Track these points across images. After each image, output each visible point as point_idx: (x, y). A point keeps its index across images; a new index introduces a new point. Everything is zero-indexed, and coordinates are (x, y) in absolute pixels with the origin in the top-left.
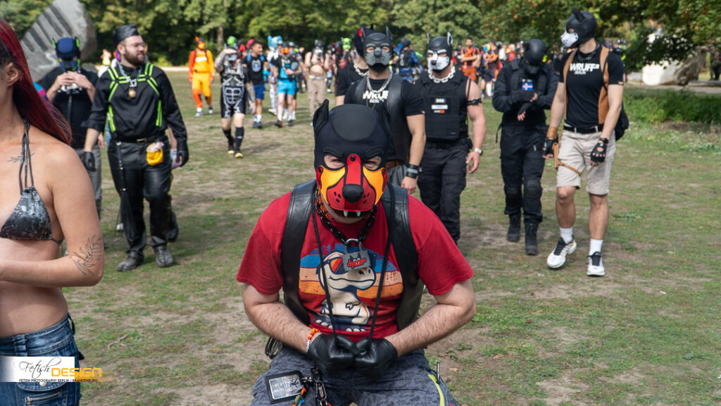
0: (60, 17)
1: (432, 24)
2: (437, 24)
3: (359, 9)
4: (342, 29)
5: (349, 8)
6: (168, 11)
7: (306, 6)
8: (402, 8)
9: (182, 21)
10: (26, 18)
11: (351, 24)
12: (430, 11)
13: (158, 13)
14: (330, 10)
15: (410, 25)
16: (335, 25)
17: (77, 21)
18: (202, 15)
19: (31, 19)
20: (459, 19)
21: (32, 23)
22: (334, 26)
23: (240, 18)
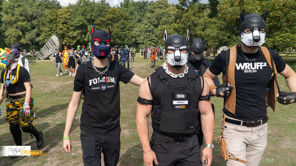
0: (53, 41)
2: (147, 42)
3: (128, 38)
4: (124, 43)
5: (126, 38)
6: (80, 39)
7: (115, 38)
8: (139, 38)
9: (83, 41)
10: (44, 41)
11: (126, 42)
12: (146, 39)
13: (77, 39)
14: (121, 39)
15: (141, 42)
16: (122, 42)
17: (57, 42)
18: (89, 40)
20: (153, 41)
21: (45, 43)
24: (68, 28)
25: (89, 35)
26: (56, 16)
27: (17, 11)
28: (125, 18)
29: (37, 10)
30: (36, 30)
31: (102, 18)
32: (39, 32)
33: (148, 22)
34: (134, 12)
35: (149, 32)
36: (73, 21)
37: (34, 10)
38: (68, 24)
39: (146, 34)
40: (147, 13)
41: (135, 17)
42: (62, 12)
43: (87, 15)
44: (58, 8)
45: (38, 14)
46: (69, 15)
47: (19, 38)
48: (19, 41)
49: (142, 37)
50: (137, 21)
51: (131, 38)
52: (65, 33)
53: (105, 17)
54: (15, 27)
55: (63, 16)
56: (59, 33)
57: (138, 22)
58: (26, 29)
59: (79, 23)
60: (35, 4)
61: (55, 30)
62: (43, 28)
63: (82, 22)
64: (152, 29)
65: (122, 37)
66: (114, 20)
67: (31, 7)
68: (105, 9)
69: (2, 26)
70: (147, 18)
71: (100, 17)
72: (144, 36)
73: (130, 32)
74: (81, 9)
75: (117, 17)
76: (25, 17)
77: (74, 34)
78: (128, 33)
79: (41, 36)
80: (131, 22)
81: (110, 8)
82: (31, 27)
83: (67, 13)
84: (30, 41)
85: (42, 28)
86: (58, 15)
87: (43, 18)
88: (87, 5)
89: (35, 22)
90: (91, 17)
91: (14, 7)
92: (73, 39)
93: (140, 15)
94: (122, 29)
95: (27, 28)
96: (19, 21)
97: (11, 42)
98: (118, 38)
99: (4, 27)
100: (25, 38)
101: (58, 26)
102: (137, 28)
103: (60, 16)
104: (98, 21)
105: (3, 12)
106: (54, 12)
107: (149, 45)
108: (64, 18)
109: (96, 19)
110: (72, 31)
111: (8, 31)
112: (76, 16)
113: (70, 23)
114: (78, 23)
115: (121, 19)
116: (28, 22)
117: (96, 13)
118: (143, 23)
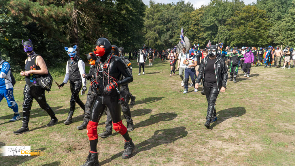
1: (286, 42)
2: (288, 42)
3: (263, 38)
4: (257, 44)
5: (260, 38)
8: (276, 38)
10: (176, 42)
11: (260, 42)
12: (286, 38)
13: (207, 40)
14: (254, 39)
15: (279, 43)
17: (188, 43)
18: (218, 41)
19: (177, 43)
21: (177, 44)
22: (255, 43)
23: (228, 41)
24: (199, 30)
25: (219, 36)
26: (189, 18)
27: (156, 16)
28: (261, 16)
29: (173, 14)
30: (170, 32)
31: (235, 18)
32: (173, 34)
33: (291, 19)
34: (273, 8)
35: (291, 31)
36: (204, 22)
37: (170, 14)
38: (199, 25)
39: (287, 34)
40: (291, 9)
41: (274, 15)
42: (194, 13)
43: (218, 15)
44: (191, 10)
45: (173, 17)
46: (201, 17)
47: (156, 39)
48: (156, 42)
49: (280, 37)
50: (276, 18)
51: (267, 38)
52: (196, 34)
53: (237, 16)
54: (153, 30)
55: (195, 18)
56: (190, 34)
57: (277, 20)
58: (162, 32)
60: (171, 8)
61: (187, 32)
62: (177, 30)
63: (213, 23)
65: (255, 37)
66: (248, 19)
67: (168, 11)
68: (238, 8)
69: (143, 29)
70: (289, 14)
71: (232, 17)
72: (284, 35)
73: (266, 32)
74: (214, 9)
75: (252, 16)
76: (163, 21)
77: (204, 35)
78: (263, 33)
79: (174, 38)
80: (269, 20)
81: (244, 6)
82: (166, 30)
83: (199, 15)
84: (164, 42)
85: (175, 30)
86: (190, 18)
87: (177, 21)
88: (220, 5)
89: (170, 25)
90: (223, 17)
91: (154, 13)
92: (202, 40)
93: (280, 12)
94: (256, 28)
95: (163, 30)
96: (157, 25)
97: (149, 44)
98: (251, 38)
99: (145, 30)
100: (160, 40)
101: (189, 28)
102: (275, 26)
103: (193, 18)
104: (229, 21)
105: (146, 17)
106: (187, 15)
107: (290, 45)
108: (196, 20)
109: (227, 19)
110: (202, 32)
111: (148, 34)
112: (208, 17)
113: (202, 24)
114: (209, 24)
115: (257, 17)
116: (164, 25)
117: (228, 13)
118: (284, 20)
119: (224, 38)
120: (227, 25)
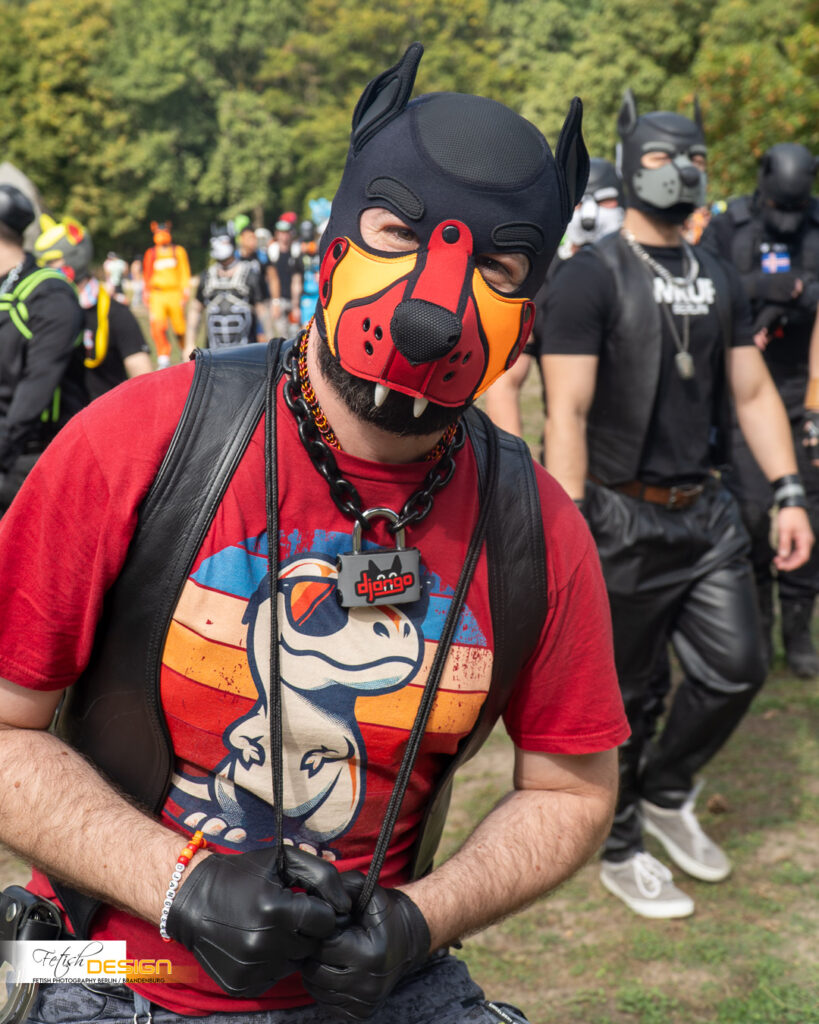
6: (172, 188)
9: (194, 203)
13: (155, 192)
18: (227, 190)
24: (93, 122)
25: (226, 157)
26: (14, 42)
28: (459, 27)
31: (311, 42)
36: (119, 73)
38: (93, 91)
41: (532, 18)
43: (209, 23)
46: (98, 35)
50: (543, 40)
52: (75, 156)
53: (326, 30)
55: (58, 42)
56: (35, 153)
57: (550, 48)
59: (158, 85)
63: (180, 78)
64: (649, 89)
70: (610, 15)
71: (293, 32)
75: (410, 25)
77: (129, 154)
80: (506, 47)
83: (81, 23)
86: (25, 41)
90: (239, 35)
92: (125, 191)
101: (25, 112)
103: (42, 44)
104: (280, 62)
108: (62, 57)
109: (269, 51)
110: (116, 139)
112: (143, 37)
113: (103, 84)
114: (154, 86)
117: (266, 10)
118: (588, 52)
119: (259, 170)
120: (268, 85)
